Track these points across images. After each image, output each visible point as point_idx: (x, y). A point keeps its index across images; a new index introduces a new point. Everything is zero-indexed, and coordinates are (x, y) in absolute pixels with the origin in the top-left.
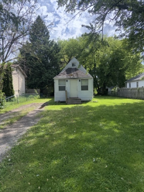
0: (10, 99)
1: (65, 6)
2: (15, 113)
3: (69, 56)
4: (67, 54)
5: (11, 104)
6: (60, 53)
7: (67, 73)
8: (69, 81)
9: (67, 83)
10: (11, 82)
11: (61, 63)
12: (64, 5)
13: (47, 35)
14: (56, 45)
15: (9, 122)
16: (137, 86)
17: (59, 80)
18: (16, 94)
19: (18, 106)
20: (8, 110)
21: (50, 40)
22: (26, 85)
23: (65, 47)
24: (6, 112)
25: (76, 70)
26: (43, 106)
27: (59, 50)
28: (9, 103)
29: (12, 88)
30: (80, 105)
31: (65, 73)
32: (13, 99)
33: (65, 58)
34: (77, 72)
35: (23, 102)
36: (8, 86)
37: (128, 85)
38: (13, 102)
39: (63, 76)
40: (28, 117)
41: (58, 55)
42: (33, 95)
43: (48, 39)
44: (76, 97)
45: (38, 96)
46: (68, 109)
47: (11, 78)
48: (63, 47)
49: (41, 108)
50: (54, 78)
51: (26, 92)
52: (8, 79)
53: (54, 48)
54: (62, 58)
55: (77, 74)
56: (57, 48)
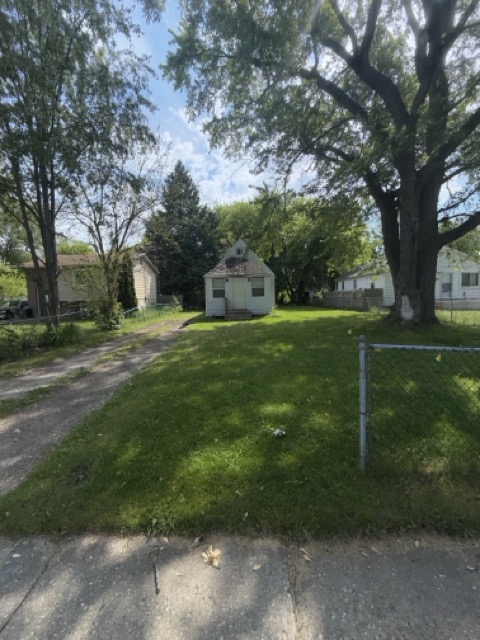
0: (131, 313)
1: (223, 147)
2: (138, 336)
3: (235, 233)
4: (232, 229)
5: (134, 322)
6: (218, 228)
7: (228, 267)
8: (230, 279)
9: (227, 284)
10: (132, 284)
11: (222, 246)
12: (220, 145)
13: (195, 198)
14: (211, 214)
15: (129, 347)
16: (355, 286)
17: (214, 279)
18: (141, 304)
19: (143, 325)
20: (128, 331)
21: (199, 205)
22: (158, 288)
23: (228, 219)
24: (125, 334)
25: (244, 260)
26: (186, 324)
27: (217, 224)
28: (129, 320)
29: (134, 294)
30: (247, 322)
31: (225, 266)
32: (136, 313)
33: (229, 237)
34: (245, 264)
35: (153, 318)
36: (126, 291)
37: (340, 285)
38: (135, 320)
39: (220, 271)
40: (159, 341)
41: (216, 233)
42: (172, 306)
43: (197, 203)
44: (243, 307)
45: (180, 308)
46: (225, 328)
47: (132, 276)
48: (224, 217)
49: (181, 328)
50: (206, 276)
51: (158, 301)
52: (126, 280)
53: (207, 220)
54: (222, 237)
55: (245, 267)
56: (212, 219)
